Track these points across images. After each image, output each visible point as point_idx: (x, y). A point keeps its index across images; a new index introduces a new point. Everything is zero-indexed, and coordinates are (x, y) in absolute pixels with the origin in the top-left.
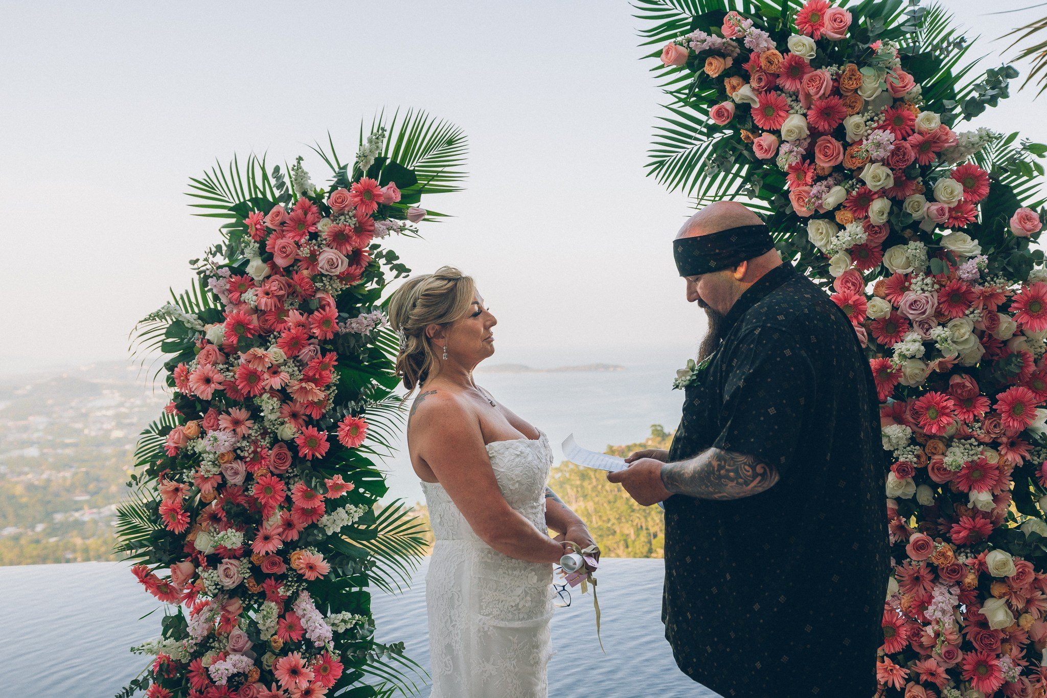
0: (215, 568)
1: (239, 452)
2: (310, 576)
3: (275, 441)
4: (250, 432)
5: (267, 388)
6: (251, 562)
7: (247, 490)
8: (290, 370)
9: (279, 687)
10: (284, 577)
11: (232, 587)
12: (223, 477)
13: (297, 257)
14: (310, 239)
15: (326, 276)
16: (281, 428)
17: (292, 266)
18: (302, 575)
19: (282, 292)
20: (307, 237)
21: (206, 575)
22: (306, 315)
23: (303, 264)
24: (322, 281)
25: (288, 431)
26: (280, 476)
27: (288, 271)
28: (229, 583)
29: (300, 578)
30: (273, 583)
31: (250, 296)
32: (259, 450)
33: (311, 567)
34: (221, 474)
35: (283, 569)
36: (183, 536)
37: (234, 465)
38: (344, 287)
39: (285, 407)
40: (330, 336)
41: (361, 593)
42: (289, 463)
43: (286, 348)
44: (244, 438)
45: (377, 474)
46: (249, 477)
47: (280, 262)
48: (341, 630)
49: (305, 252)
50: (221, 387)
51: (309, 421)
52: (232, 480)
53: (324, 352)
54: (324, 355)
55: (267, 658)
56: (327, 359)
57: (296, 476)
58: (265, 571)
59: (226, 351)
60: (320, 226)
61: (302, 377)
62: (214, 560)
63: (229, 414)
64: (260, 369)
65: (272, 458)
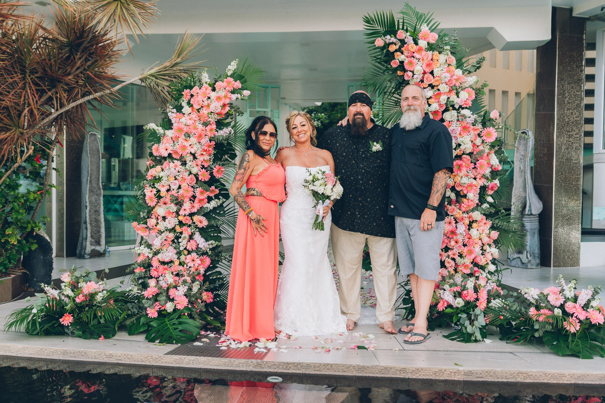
0: (165, 221)
1: (176, 177)
2: (200, 225)
3: (191, 173)
4: (181, 170)
5: (189, 153)
6: (178, 219)
7: (178, 192)
8: (198, 147)
9: (187, 266)
10: (190, 226)
11: (171, 228)
12: (170, 187)
13: (203, 105)
14: (208, 99)
15: (213, 113)
16: (192, 169)
17: (200, 109)
18: (197, 225)
19: (196, 119)
20: (207, 98)
21: (162, 223)
22: (204, 127)
23: (204, 108)
24: (211, 114)
25: (195, 170)
26: (192, 187)
27: (198, 110)
28: (170, 227)
29: (196, 227)
30: (186, 227)
31: (183, 120)
32: (184, 177)
33: (201, 222)
34: (169, 185)
35: (190, 223)
36: (154, 207)
37: (175, 181)
38: (219, 118)
39: (194, 161)
40: (213, 136)
41: (217, 236)
42: (195, 182)
43: (197, 138)
44: (179, 172)
45: (227, 190)
46: (180, 187)
47: (196, 107)
48: (211, 247)
49: (206, 103)
50: (171, 152)
51: (203, 167)
52: (173, 187)
53: (210, 141)
54: (211, 142)
55: (183, 258)
56: (212, 144)
57: (197, 188)
58: (184, 222)
59: (173, 139)
60: (210, 94)
61: (202, 150)
62: (164, 218)
63: (173, 163)
64: (187, 145)
65: (189, 179)
